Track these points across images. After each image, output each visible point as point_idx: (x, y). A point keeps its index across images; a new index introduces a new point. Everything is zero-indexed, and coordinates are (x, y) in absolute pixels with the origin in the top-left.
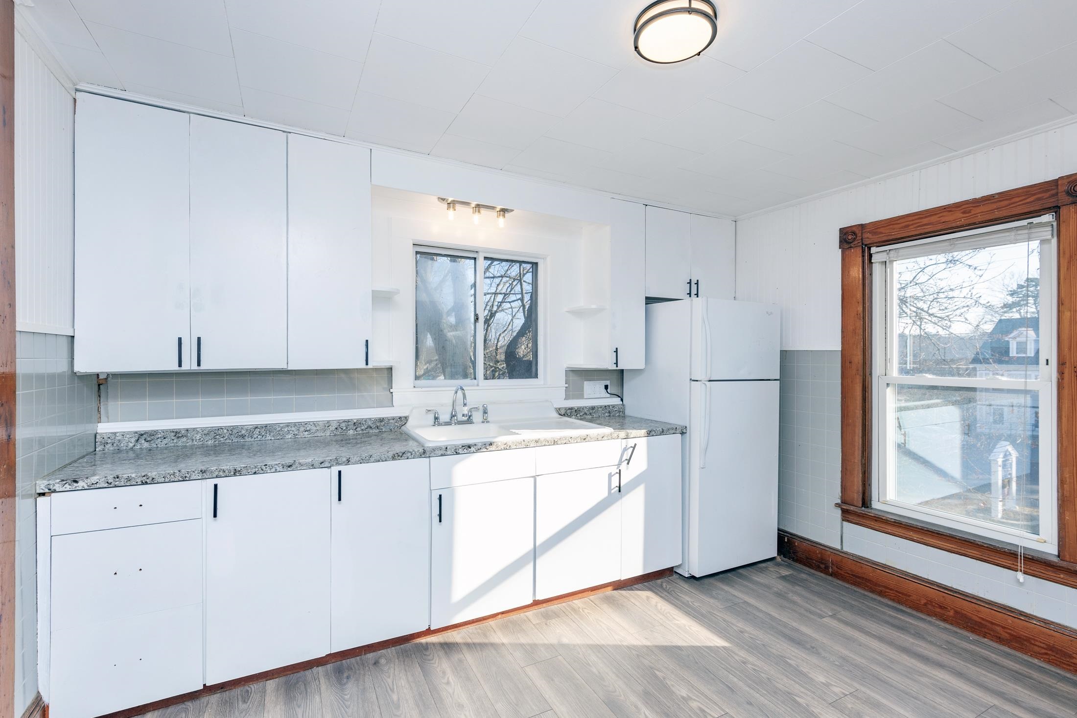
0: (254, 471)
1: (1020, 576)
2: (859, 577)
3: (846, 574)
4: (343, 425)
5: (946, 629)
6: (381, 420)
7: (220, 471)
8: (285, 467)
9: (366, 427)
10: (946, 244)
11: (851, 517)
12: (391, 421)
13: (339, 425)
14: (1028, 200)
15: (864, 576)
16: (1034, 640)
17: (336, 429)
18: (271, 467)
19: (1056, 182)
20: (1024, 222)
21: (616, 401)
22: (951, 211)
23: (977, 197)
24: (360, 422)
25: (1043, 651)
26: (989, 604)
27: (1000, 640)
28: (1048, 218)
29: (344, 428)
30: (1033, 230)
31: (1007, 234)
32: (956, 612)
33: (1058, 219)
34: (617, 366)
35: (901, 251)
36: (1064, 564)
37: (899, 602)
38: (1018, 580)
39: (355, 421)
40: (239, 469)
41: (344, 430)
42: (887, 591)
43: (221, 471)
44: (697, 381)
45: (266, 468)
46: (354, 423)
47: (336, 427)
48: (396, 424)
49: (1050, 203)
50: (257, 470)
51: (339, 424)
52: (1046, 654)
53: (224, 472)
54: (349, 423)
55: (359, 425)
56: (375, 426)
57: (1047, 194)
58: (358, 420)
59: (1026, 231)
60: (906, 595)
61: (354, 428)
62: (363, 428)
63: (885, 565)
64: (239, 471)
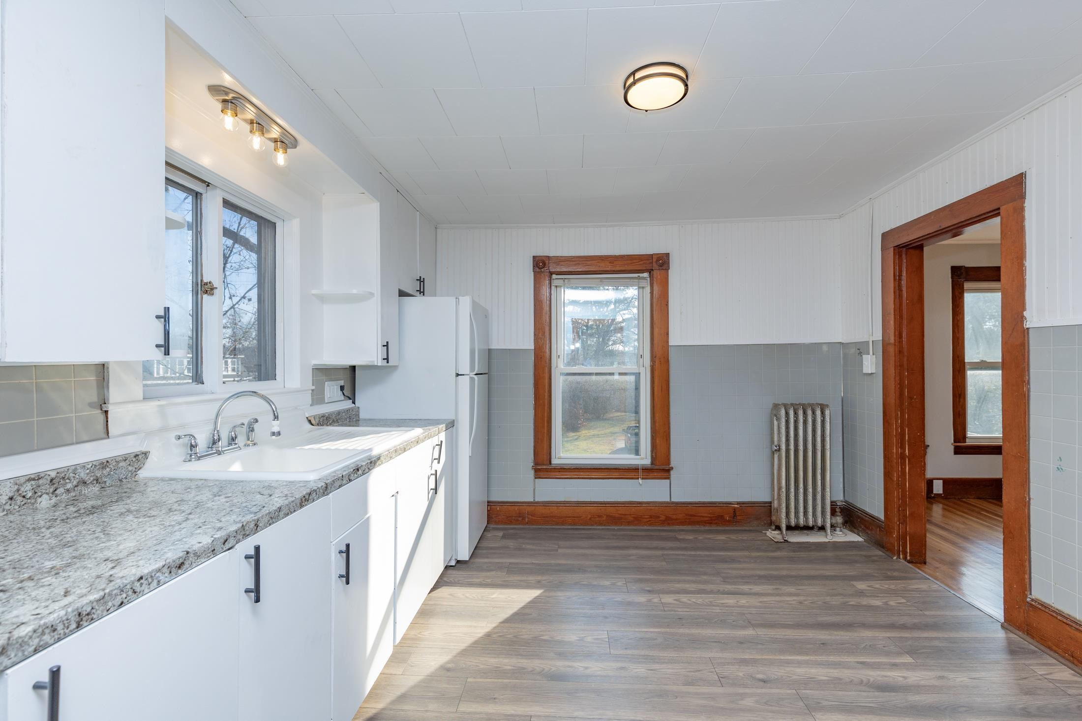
0: (117, 602)
1: (640, 481)
2: (547, 517)
3: (538, 518)
4: (27, 488)
5: (603, 529)
6: (104, 464)
7: (43, 633)
8: (174, 570)
9: (75, 483)
10: (599, 280)
11: (541, 474)
12: (121, 464)
13: (18, 490)
14: (640, 263)
15: (552, 515)
16: (644, 515)
17: (11, 499)
18: (150, 580)
19: (652, 255)
20: (636, 275)
21: (348, 404)
22: (603, 260)
23: (617, 255)
24: (63, 475)
25: (648, 520)
26: (623, 504)
27: (629, 523)
28: (646, 275)
29: (30, 494)
30: (640, 281)
31: (629, 280)
32: (607, 516)
33: (651, 276)
34: (388, 362)
35: (571, 280)
36: (657, 467)
37: (575, 524)
38: (640, 483)
39: (53, 474)
40: (89, 609)
41: (29, 498)
42: (567, 519)
43: (47, 631)
44: (463, 375)
45: (141, 584)
46: (52, 480)
47: (10, 495)
48: (130, 468)
49: (649, 267)
50: (124, 596)
51: (16, 487)
52: (649, 521)
53: (55, 630)
54: (41, 482)
55: (62, 482)
56: (92, 479)
57: (648, 262)
58: (58, 471)
59: (637, 281)
60: (577, 517)
61: (51, 490)
62: (69, 486)
63: (565, 501)
64: (88, 614)
